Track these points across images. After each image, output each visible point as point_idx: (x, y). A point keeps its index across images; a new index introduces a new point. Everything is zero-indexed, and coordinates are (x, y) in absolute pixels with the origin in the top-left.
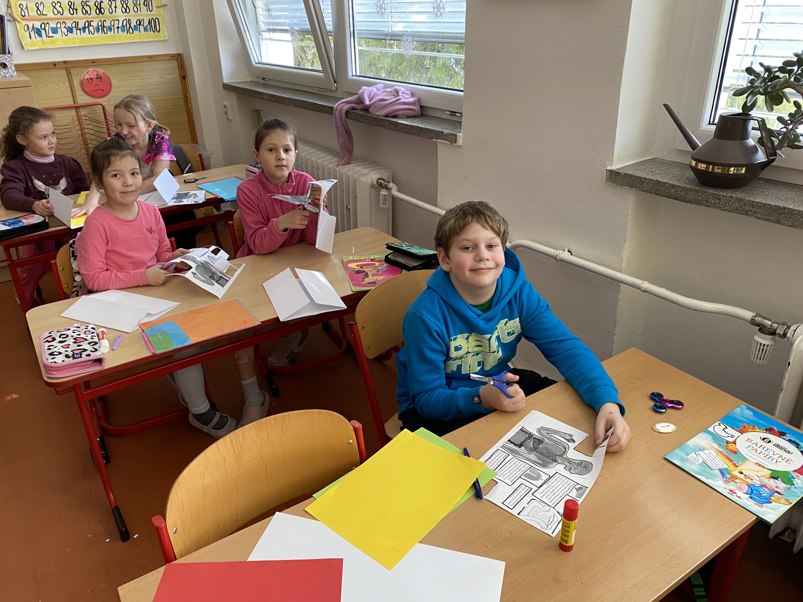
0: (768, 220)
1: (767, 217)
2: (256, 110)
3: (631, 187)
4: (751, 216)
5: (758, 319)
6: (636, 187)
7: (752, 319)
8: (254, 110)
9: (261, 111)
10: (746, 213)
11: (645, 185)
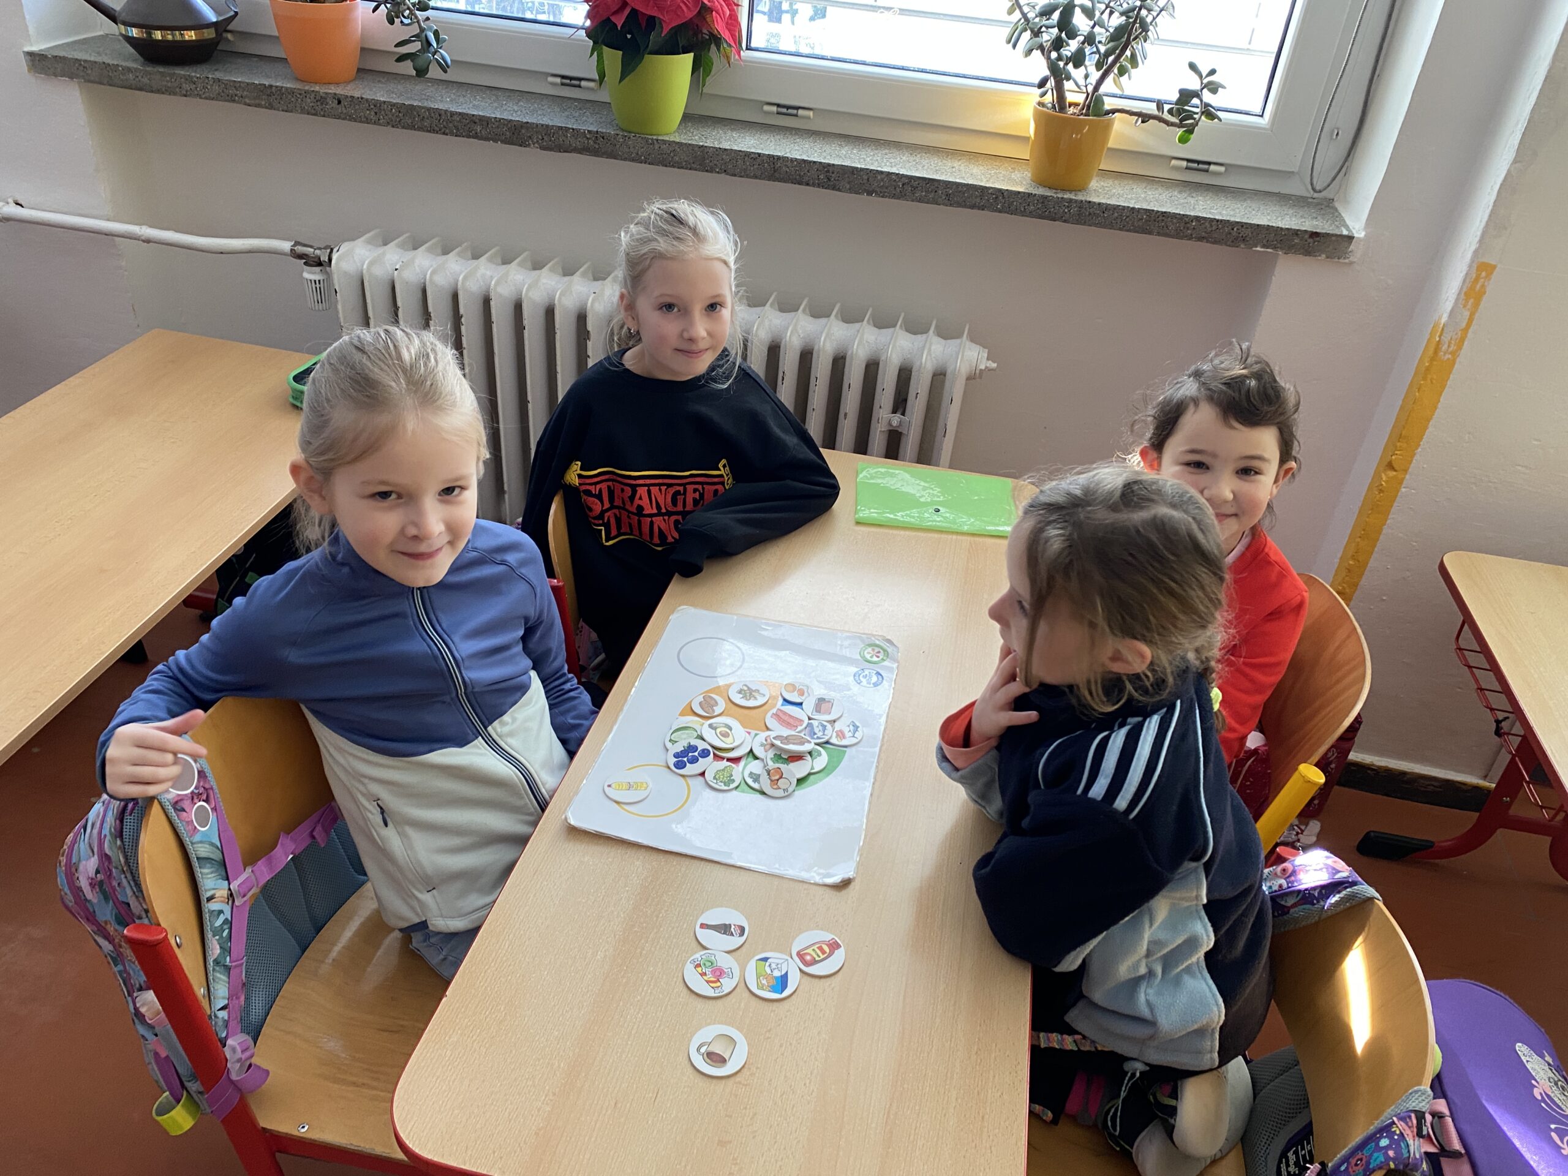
0: (258, 106)
1: (257, 102)
3: (71, 78)
4: (238, 102)
5: (300, 249)
6: (77, 76)
7: (291, 250)
10: (232, 99)
11: (89, 72)
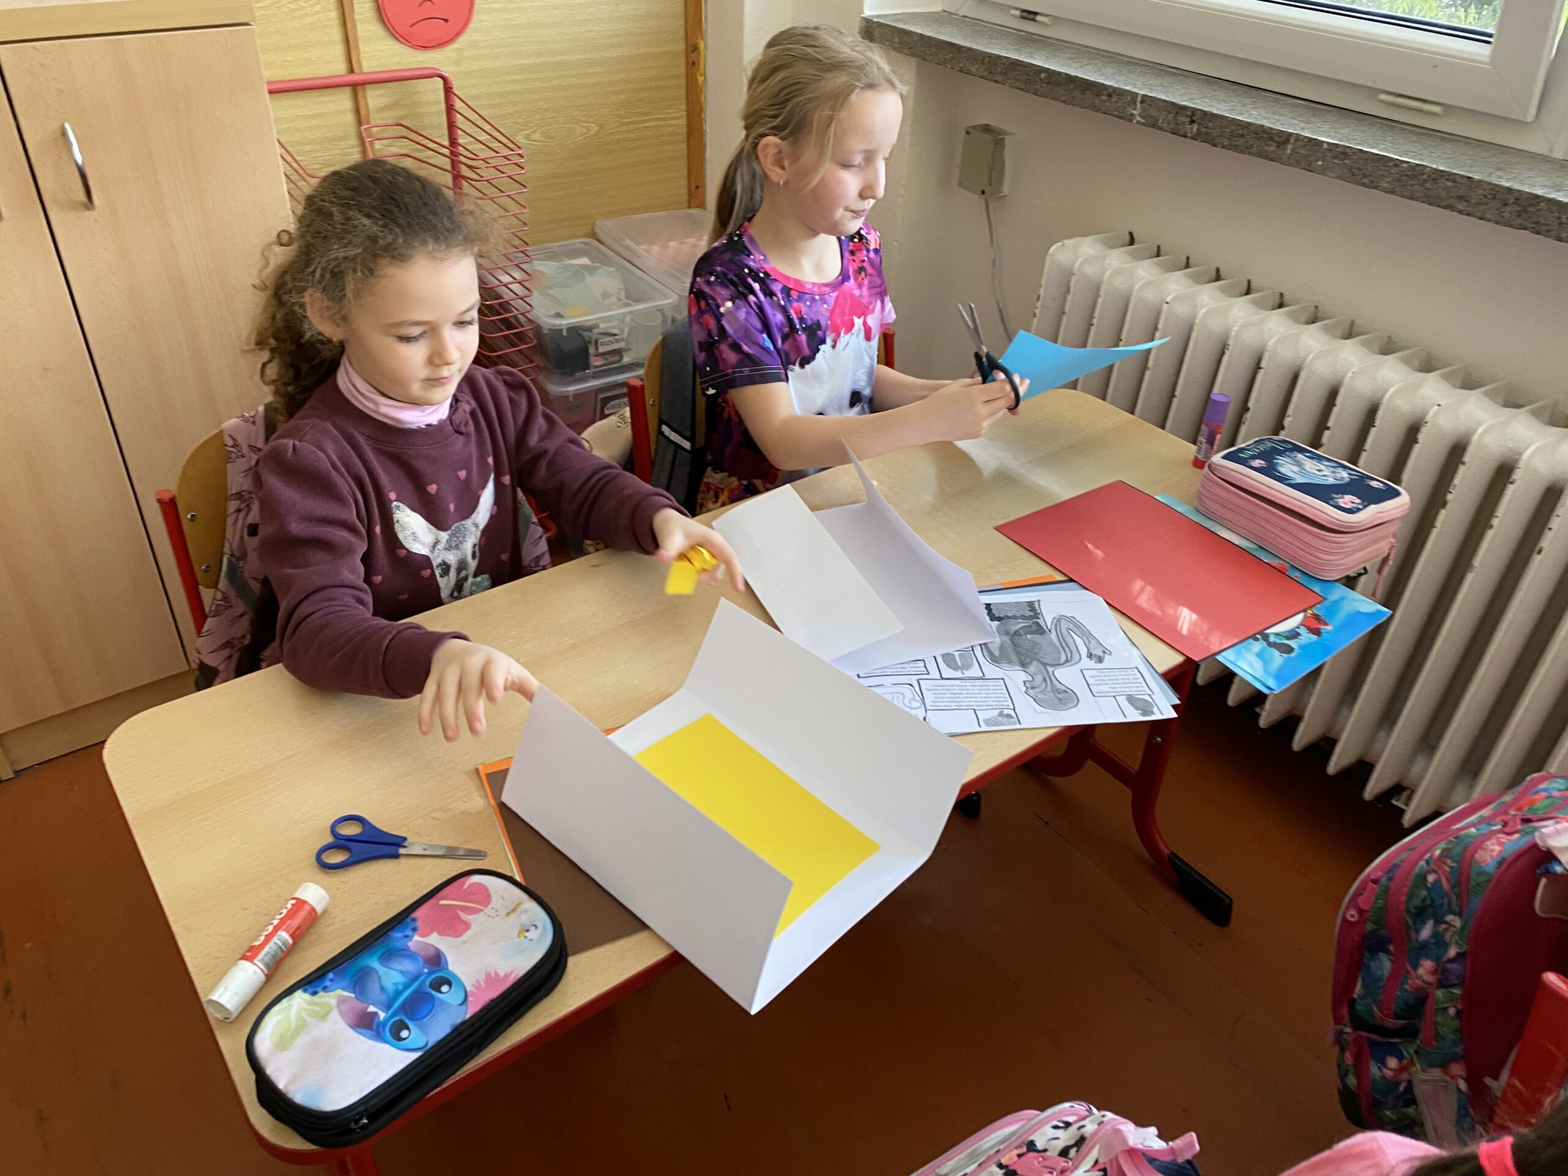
2: (987, 129)
8: (974, 127)
9: (1006, 134)
